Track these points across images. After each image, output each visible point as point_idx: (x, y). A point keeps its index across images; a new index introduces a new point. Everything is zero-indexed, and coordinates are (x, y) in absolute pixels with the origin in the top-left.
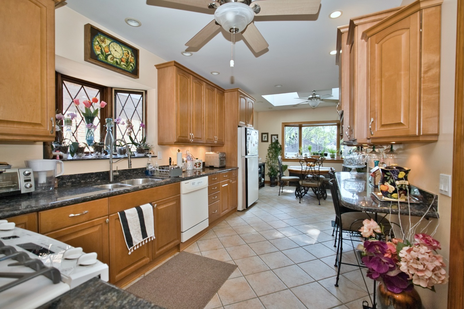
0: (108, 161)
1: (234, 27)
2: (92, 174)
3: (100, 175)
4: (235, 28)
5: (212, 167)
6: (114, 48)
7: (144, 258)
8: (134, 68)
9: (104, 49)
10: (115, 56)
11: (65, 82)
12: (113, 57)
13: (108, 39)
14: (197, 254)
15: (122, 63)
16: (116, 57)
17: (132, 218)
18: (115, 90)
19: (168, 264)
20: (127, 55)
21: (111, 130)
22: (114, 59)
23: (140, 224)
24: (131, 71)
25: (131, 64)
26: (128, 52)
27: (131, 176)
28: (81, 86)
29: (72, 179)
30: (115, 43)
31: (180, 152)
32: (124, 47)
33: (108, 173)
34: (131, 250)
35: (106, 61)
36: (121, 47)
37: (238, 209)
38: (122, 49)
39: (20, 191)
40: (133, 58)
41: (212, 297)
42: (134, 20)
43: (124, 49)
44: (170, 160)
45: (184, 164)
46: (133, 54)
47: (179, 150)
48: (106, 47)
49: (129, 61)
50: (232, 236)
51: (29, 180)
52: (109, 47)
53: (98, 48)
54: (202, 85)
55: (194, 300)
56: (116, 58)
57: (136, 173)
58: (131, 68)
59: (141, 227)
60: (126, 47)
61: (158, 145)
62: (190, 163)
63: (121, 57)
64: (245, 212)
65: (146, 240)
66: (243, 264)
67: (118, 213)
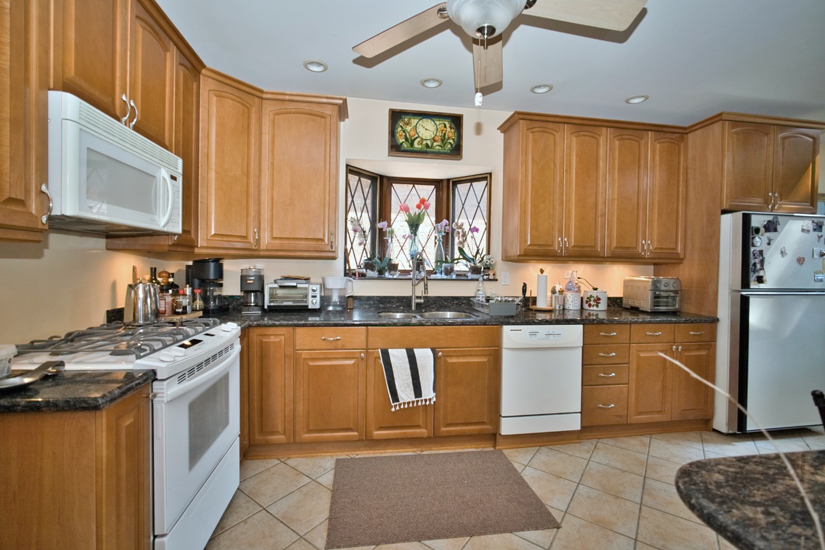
1: (486, 25)
2: (393, 297)
3: (403, 300)
4: (488, 27)
5: (635, 310)
6: (424, 127)
8: (453, 146)
9: (409, 133)
10: (424, 138)
11: (393, 185)
12: (422, 140)
13: (415, 117)
14: (516, 465)
15: (435, 144)
16: (426, 138)
17: (399, 362)
18: (453, 182)
20: (442, 131)
21: (436, 241)
22: (422, 142)
23: (410, 374)
24: (449, 151)
25: (449, 141)
26: (445, 124)
27: (449, 307)
28: (412, 185)
29: (369, 301)
30: (424, 119)
31: (544, 274)
32: (438, 119)
33: (409, 299)
34: (395, 406)
35: (412, 149)
36: (434, 121)
37: (715, 426)
38: (435, 124)
39: (307, 306)
40: (453, 130)
41: (455, 537)
42: (433, 80)
43: (437, 123)
44: (523, 287)
45: (555, 297)
46: (453, 126)
47: (541, 269)
48: (413, 129)
49: (446, 137)
50: (624, 471)
51: (315, 297)
52: (416, 129)
53: (401, 136)
56: (426, 140)
57: (457, 304)
58: (449, 146)
59: (413, 380)
60: (441, 120)
61: (502, 260)
62: (571, 296)
63: (433, 136)
65: (419, 401)
66: (578, 532)
67: (380, 350)
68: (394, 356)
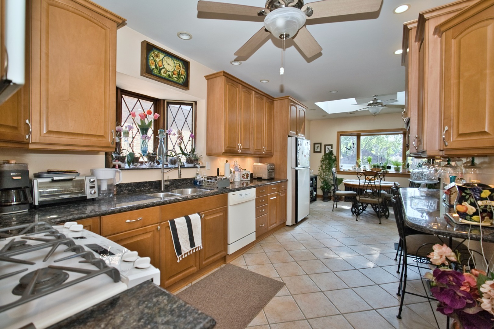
0: (160, 171)
2: (146, 182)
3: (153, 183)
4: (286, 34)
5: (260, 179)
6: (167, 62)
7: (191, 267)
8: (184, 80)
9: (158, 63)
10: (167, 70)
11: (123, 96)
12: (166, 70)
13: (162, 53)
14: (243, 267)
15: (174, 76)
16: (169, 70)
17: (181, 227)
18: (167, 102)
19: (214, 275)
20: (178, 68)
21: (163, 141)
22: (166, 72)
23: (188, 233)
24: (182, 83)
25: (182, 76)
26: (179, 64)
27: (181, 186)
28: (137, 99)
29: (128, 187)
30: (168, 57)
31: (228, 163)
32: (176, 60)
33: (159, 183)
34: (180, 258)
35: (159, 75)
36: (173, 60)
37: (287, 224)
38: (174, 62)
39: (86, 197)
40: (184, 70)
41: (258, 314)
42: (186, 34)
43: (176, 62)
44: (217, 170)
45: (232, 175)
46: (184, 67)
47: (226, 160)
48: (160, 61)
49: (180, 73)
50: (279, 252)
51: (93, 187)
52: (162, 62)
53: (153, 63)
54: (251, 94)
55: (239, 314)
56: (169, 71)
57: (185, 183)
58: (182, 80)
59: (189, 236)
60: (177, 61)
61: (207, 155)
62: (238, 174)
63: (173, 70)
64: (295, 227)
65: (193, 249)
66: (292, 282)
67: (169, 221)
68: (178, 223)
